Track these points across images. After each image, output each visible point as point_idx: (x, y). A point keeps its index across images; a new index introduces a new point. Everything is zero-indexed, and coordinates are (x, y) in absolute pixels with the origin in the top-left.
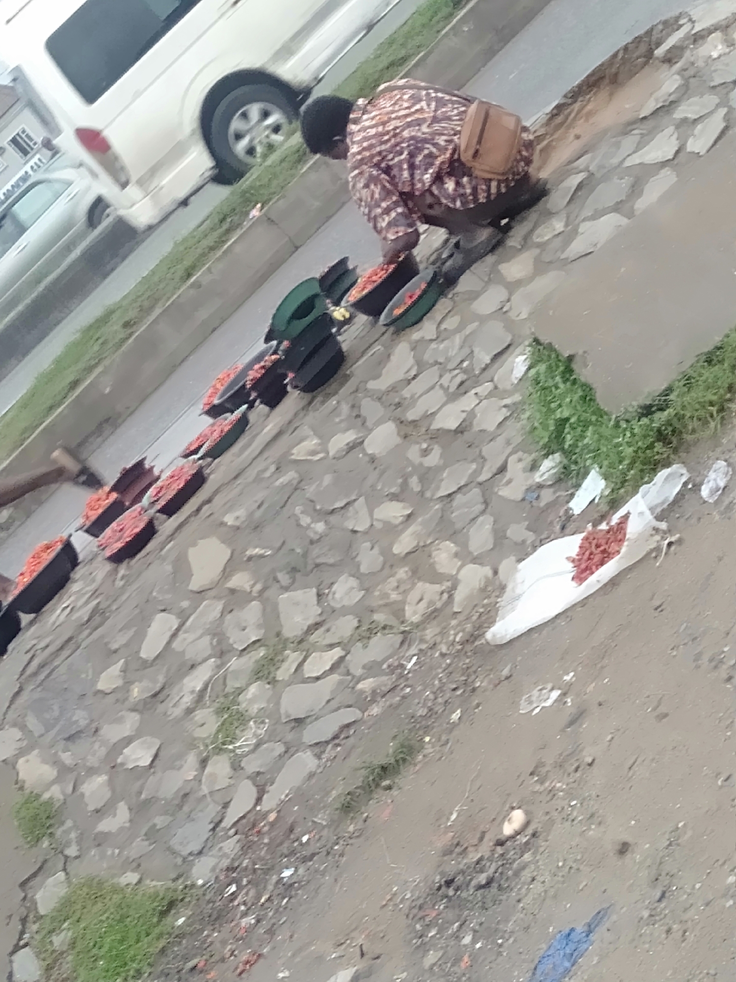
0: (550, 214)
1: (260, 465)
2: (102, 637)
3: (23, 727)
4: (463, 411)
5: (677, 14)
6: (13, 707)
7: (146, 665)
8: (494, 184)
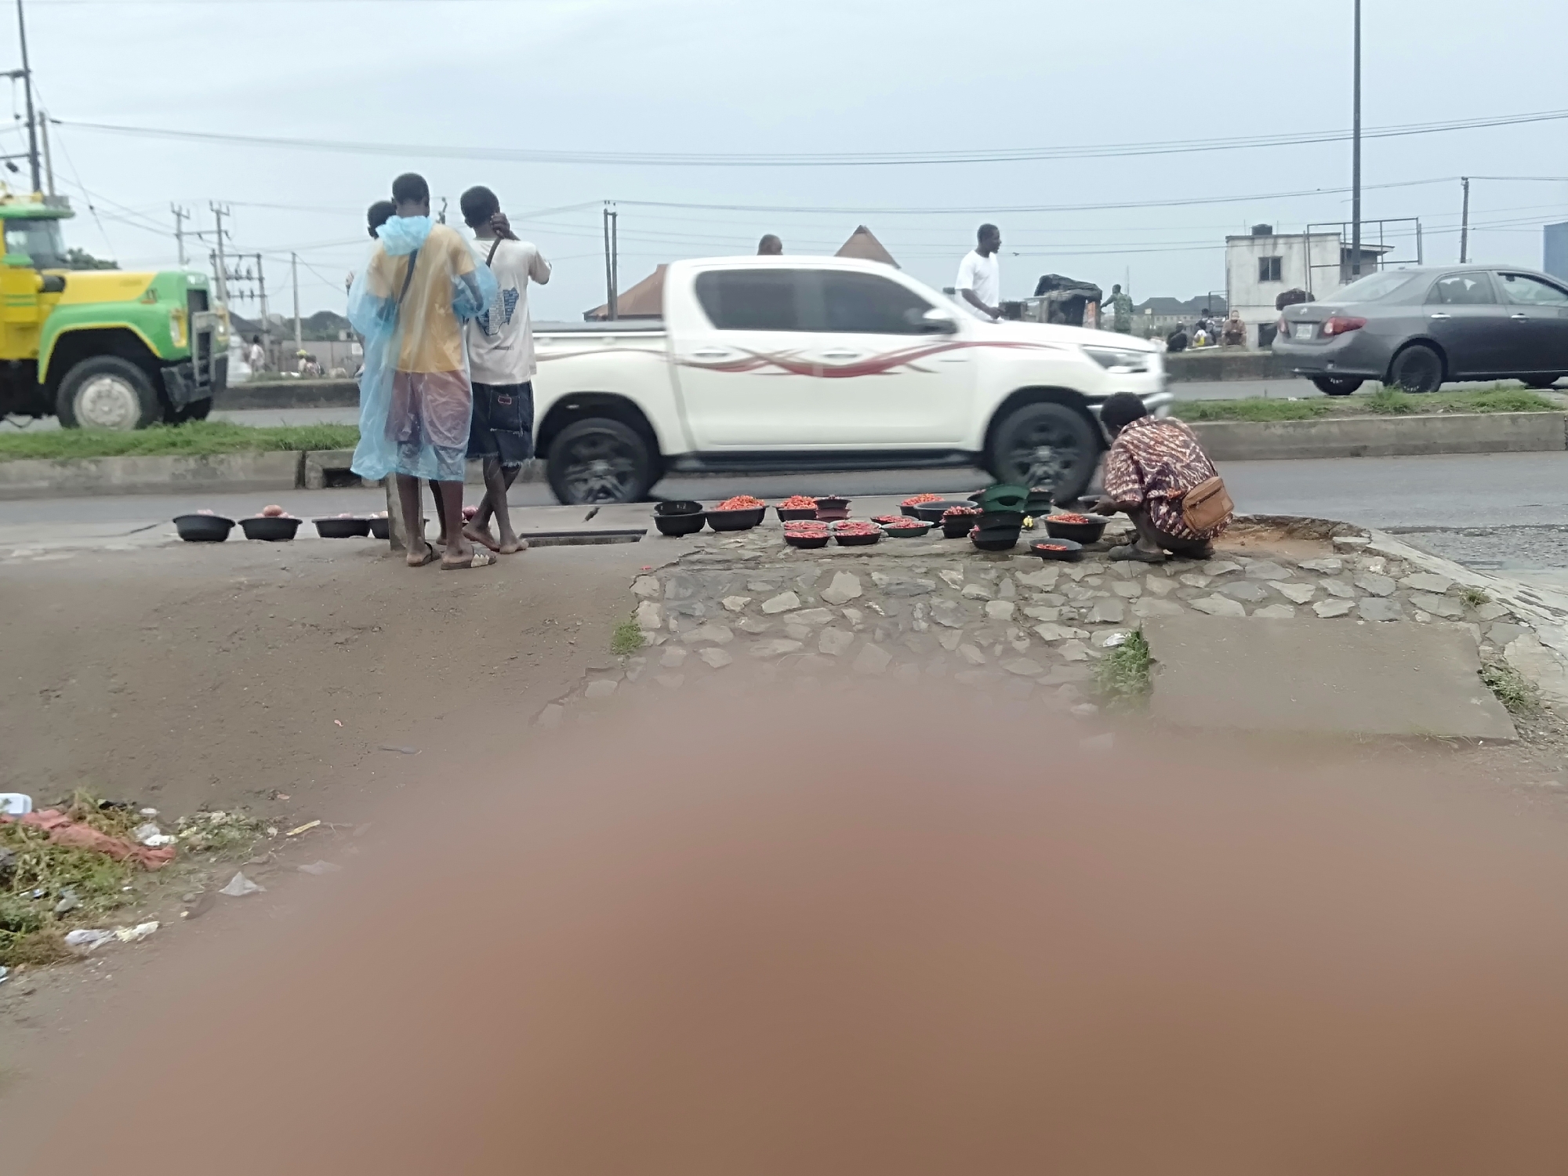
0: (1202, 572)
1: (918, 562)
2: (750, 576)
3: (663, 586)
4: (1059, 635)
5: (1363, 527)
6: (665, 569)
7: (760, 612)
8: (1187, 530)
